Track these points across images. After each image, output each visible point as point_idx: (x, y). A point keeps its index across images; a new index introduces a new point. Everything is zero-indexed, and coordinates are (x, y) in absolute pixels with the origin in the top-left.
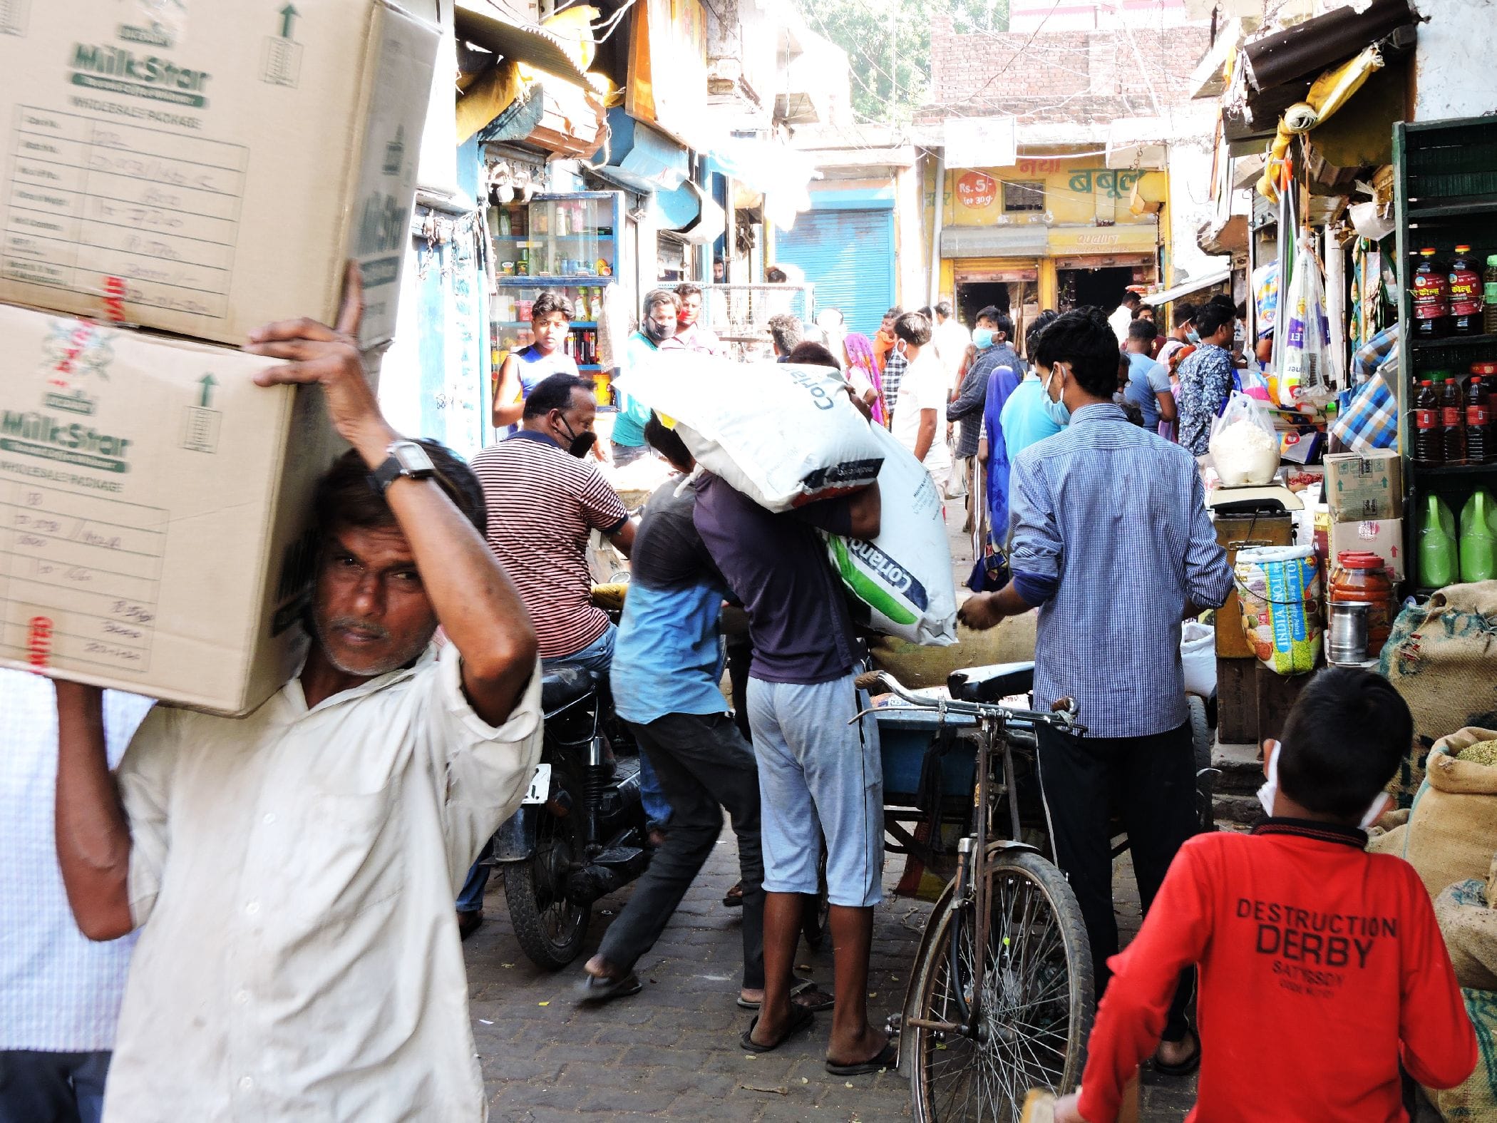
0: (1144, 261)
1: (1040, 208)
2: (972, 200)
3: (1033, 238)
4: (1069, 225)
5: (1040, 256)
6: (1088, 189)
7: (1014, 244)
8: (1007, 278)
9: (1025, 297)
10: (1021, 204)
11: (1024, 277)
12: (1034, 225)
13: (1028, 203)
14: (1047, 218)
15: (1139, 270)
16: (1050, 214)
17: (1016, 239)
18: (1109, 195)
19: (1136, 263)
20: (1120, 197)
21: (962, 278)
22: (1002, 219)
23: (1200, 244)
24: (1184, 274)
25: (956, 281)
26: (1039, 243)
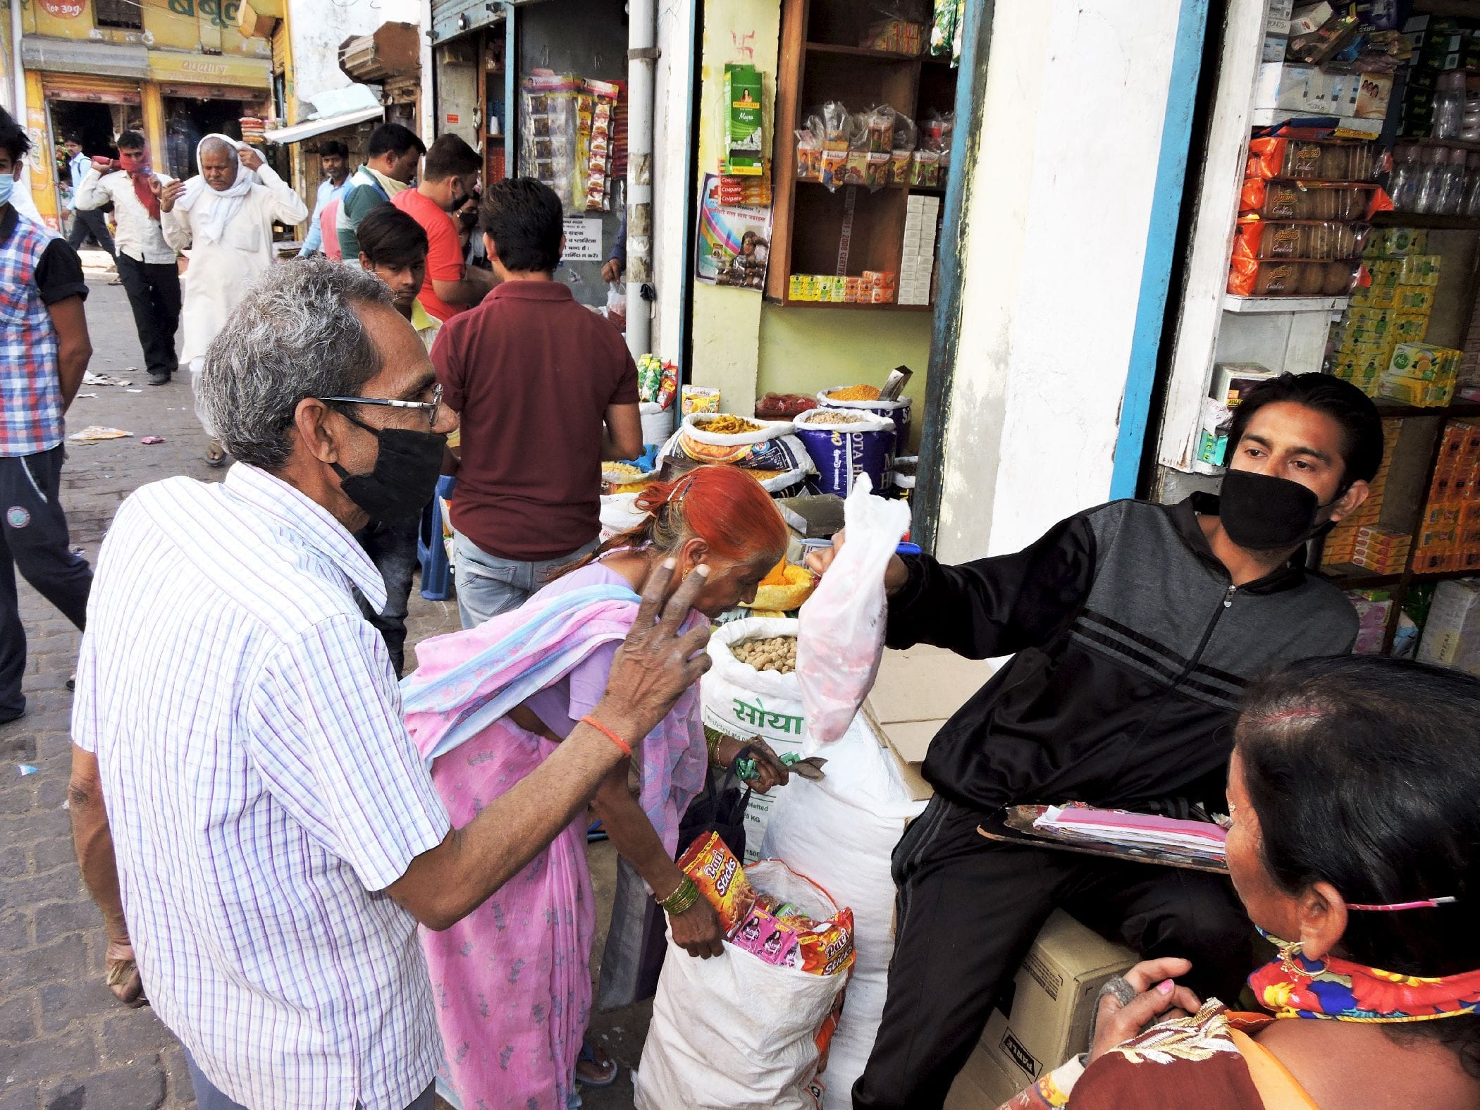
0: (255, 97)
1: (138, 27)
2: (57, 8)
3: (132, 58)
4: (172, 49)
5: (142, 79)
6: (190, 13)
7: (111, 63)
8: (106, 99)
9: (129, 122)
10: (115, 19)
11: (125, 100)
12: (132, 45)
13: (123, 19)
14: (146, 38)
15: (250, 105)
16: (150, 35)
17: (112, 57)
18: (213, 22)
19: (247, 97)
20: (225, 26)
21: (53, 94)
22: (96, 34)
23: (342, 65)
24: (311, 108)
25: (46, 97)
26: (139, 65)
